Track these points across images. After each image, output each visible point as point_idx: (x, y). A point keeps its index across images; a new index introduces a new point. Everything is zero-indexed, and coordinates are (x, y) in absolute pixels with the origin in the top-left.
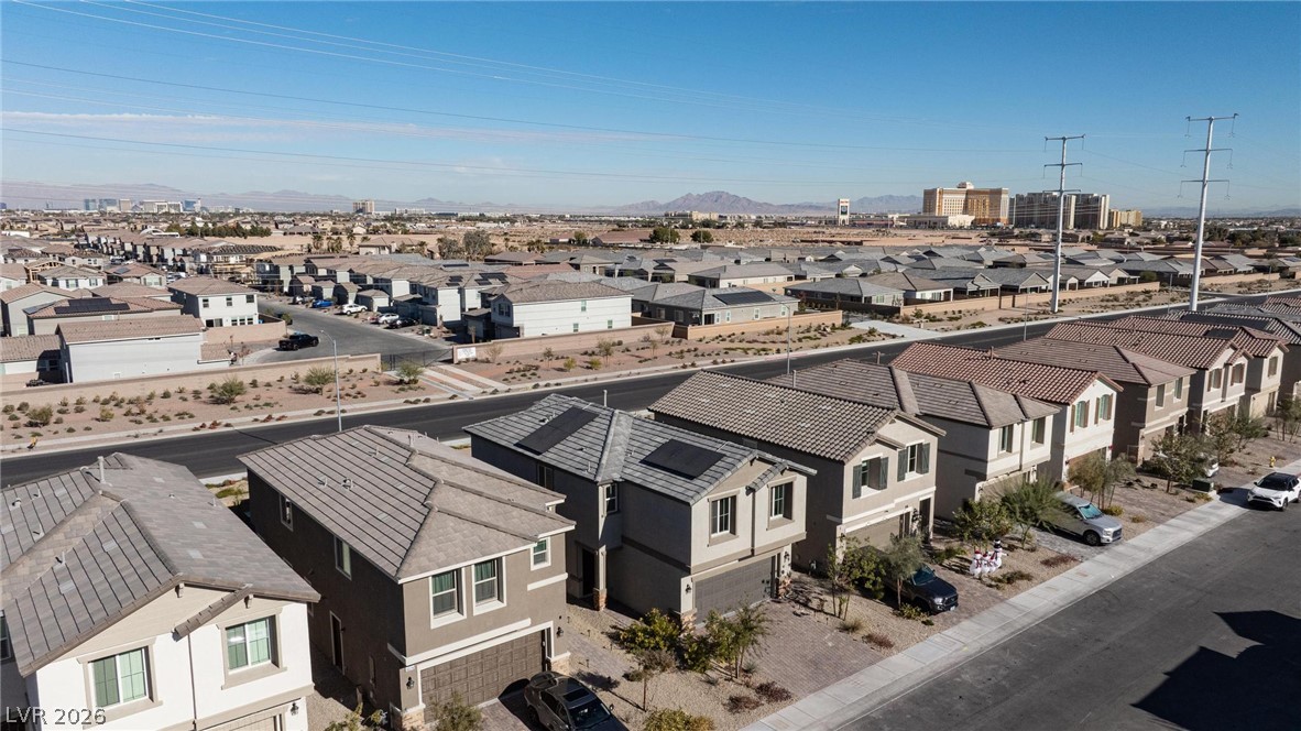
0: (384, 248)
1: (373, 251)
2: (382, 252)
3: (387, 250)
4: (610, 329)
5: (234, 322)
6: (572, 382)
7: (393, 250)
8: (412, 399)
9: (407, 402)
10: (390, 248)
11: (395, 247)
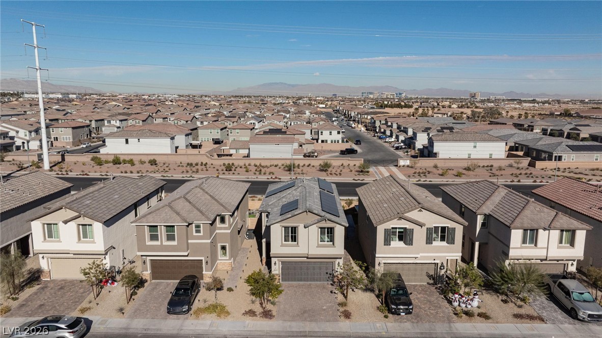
0: (444, 114)
1: (440, 115)
2: (444, 116)
3: (446, 115)
4: (491, 158)
5: (332, 141)
6: (440, 181)
7: (449, 115)
8: (357, 179)
9: (354, 179)
10: (447, 114)
11: (449, 114)
